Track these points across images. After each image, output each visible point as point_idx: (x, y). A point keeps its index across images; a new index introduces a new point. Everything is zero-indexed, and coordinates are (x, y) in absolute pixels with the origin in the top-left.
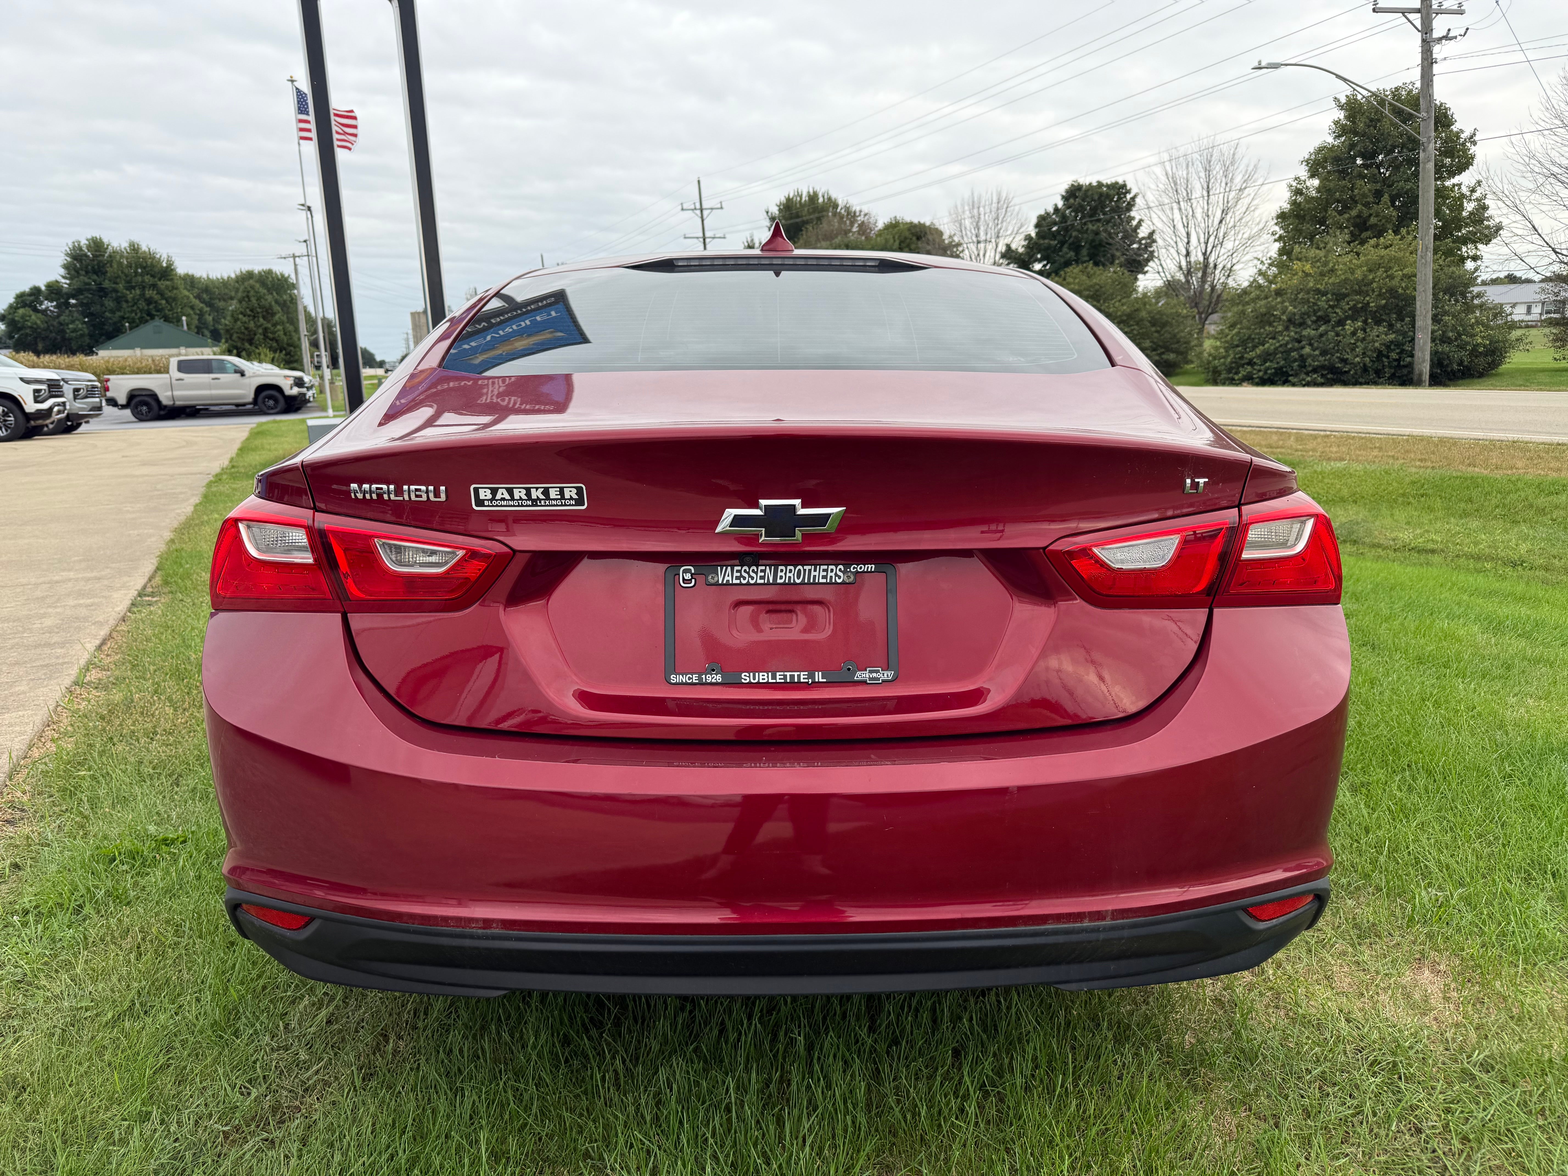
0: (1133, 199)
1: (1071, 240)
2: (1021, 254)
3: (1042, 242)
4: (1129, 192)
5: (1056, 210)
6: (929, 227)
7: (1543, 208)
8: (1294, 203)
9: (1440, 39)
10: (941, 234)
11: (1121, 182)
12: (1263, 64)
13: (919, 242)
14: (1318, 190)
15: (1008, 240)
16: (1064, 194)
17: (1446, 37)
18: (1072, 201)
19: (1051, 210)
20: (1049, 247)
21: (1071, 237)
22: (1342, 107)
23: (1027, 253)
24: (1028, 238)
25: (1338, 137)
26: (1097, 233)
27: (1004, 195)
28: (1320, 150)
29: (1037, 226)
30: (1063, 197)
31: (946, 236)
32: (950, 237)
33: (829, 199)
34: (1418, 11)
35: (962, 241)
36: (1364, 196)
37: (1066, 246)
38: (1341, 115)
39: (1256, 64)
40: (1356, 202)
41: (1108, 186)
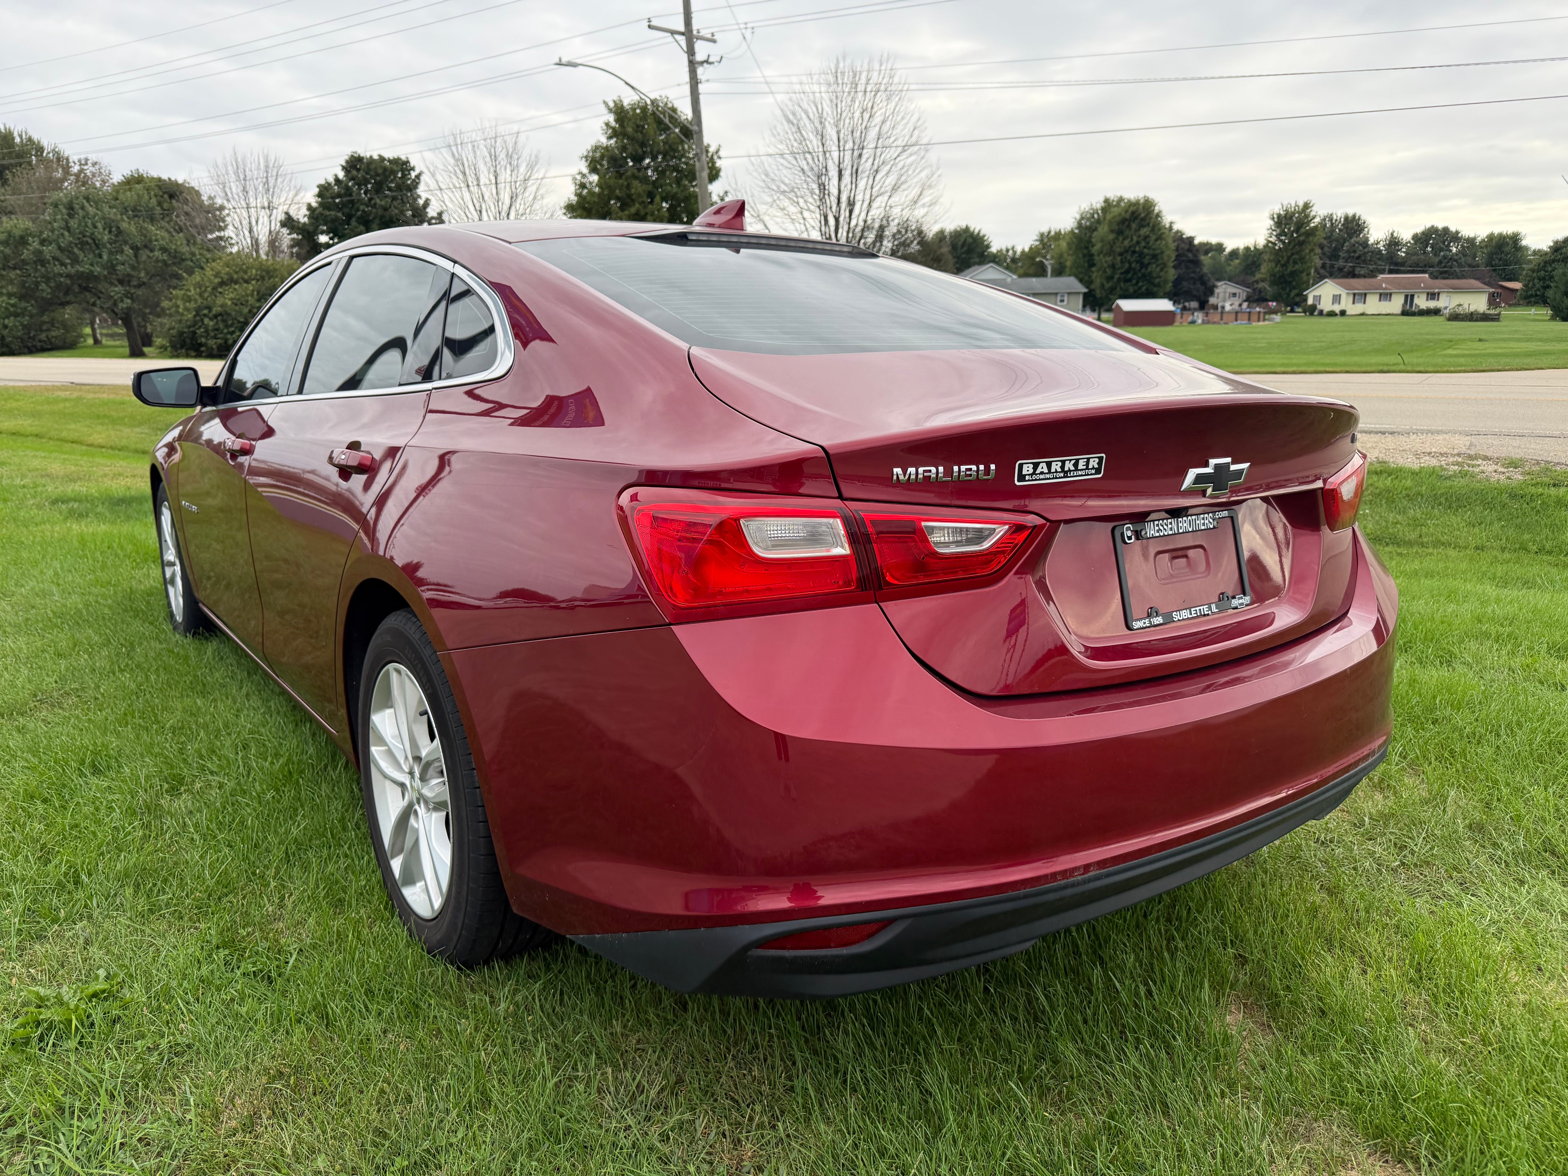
0: (418, 177)
1: (359, 213)
2: (304, 224)
3: (328, 213)
4: (413, 169)
5: (337, 180)
6: (182, 185)
7: (779, 220)
8: (579, 195)
9: (702, 63)
10: (198, 194)
11: (403, 158)
12: (564, 61)
13: (174, 201)
14: (599, 185)
15: (285, 208)
16: (344, 164)
17: (707, 62)
18: (354, 172)
19: (331, 180)
20: (335, 220)
21: (358, 210)
22: (610, 110)
23: (311, 224)
24: (310, 207)
25: (610, 138)
26: (385, 209)
27: (272, 158)
28: (596, 148)
29: (320, 195)
30: (344, 168)
31: (204, 198)
32: (210, 198)
33: (30, 139)
34: (683, 34)
35: (226, 204)
36: (639, 195)
37: (354, 219)
38: (611, 118)
39: (557, 61)
40: (633, 201)
41: (389, 161)
